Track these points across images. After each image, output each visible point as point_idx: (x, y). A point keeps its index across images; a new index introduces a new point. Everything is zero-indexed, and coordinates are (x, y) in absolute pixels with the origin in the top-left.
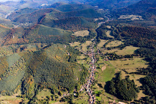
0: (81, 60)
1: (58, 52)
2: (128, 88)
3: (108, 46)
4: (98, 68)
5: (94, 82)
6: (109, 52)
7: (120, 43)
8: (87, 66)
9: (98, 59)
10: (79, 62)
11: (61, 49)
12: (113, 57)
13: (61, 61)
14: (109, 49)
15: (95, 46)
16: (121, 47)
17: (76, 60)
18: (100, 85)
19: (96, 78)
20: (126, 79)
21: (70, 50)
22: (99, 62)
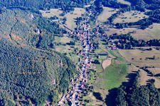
0: (62, 45)
1: (17, 26)
2: (151, 102)
3: (117, 20)
4: (96, 62)
5: (85, 89)
6: (119, 32)
7: (141, 16)
8: (74, 59)
9: (96, 46)
10: (58, 49)
11: (23, 21)
12: (126, 42)
13: (23, 45)
14: (118, 26)
15: (93, 19)
16: (143, 25)
17: (51, 46)
18: (98, 96)
19: (90, 82)
20: (149, 86)
21: (42, 23)
22: (97, 51)
